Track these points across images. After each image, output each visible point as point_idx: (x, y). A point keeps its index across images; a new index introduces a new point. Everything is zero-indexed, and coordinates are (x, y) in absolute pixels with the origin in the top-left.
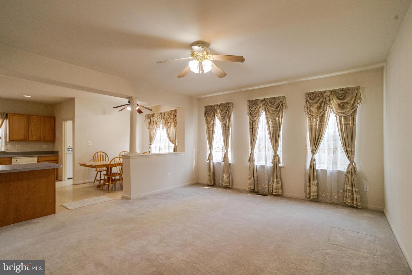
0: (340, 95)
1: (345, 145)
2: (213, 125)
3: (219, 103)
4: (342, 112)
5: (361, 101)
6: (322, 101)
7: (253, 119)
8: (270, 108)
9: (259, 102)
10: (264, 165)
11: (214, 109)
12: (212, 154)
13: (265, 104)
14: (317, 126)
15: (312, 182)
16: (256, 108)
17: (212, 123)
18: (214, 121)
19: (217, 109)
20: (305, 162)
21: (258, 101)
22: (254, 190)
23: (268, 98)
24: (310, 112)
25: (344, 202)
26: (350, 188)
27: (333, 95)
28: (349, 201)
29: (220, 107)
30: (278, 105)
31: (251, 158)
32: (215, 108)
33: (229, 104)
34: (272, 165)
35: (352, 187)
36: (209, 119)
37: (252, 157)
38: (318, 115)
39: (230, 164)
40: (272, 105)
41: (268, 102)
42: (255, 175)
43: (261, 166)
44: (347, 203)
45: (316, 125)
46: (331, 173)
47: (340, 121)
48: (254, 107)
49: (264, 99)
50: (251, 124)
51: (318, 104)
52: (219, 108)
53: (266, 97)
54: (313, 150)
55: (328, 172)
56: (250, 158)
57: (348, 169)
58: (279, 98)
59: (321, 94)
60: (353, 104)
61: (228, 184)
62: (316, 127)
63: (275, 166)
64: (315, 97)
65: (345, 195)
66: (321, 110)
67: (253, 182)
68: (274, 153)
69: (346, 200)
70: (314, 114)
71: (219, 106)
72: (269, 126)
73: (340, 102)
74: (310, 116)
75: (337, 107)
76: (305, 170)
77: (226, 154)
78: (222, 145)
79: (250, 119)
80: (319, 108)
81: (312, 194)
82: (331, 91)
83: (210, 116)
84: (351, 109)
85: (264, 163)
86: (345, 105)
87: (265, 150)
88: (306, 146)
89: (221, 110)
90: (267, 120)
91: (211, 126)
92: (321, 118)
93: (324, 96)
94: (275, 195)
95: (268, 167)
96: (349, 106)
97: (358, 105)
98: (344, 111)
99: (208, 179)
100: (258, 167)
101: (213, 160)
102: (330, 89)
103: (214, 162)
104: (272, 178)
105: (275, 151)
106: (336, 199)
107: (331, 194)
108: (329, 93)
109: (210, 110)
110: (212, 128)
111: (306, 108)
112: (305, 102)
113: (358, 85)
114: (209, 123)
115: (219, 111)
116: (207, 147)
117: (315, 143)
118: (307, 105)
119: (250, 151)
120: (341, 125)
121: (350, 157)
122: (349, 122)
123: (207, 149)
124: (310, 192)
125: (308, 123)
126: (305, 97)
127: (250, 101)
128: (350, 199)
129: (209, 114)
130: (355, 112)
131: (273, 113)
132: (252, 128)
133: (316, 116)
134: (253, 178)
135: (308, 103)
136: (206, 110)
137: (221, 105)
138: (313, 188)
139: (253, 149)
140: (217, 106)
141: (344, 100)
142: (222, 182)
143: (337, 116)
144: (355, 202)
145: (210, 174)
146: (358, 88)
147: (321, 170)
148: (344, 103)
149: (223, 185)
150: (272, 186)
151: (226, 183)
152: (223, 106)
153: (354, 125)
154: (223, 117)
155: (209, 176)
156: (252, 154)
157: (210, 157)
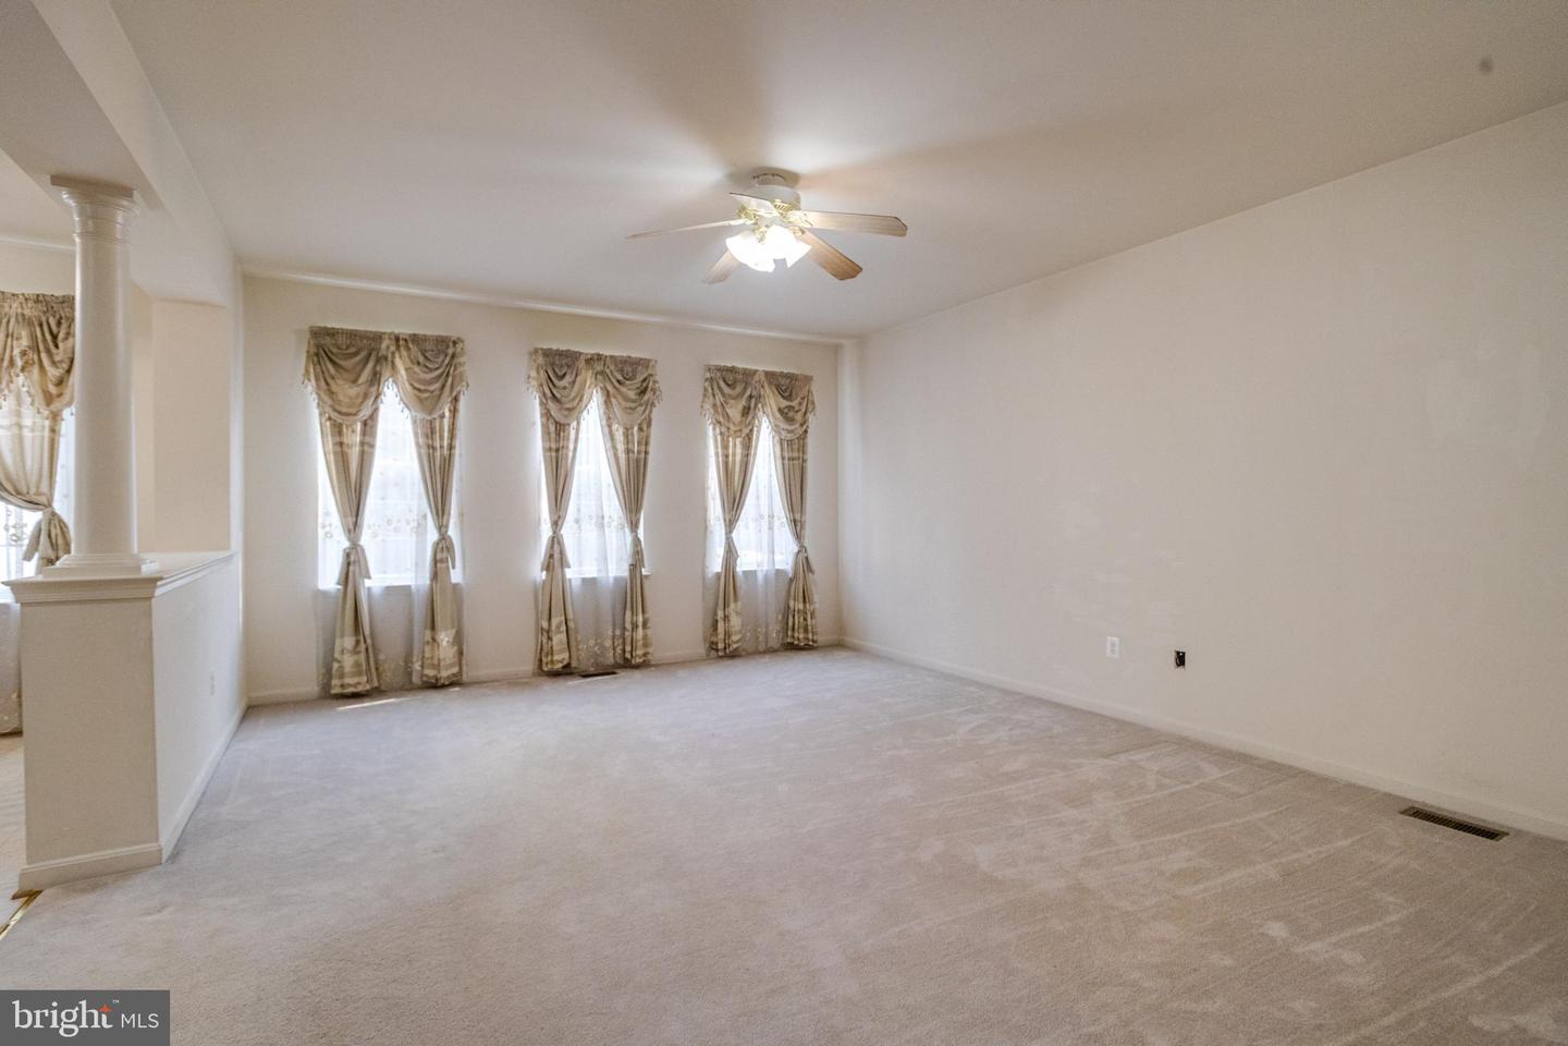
0: (783, 388)
1: (791, 508)
2: (369, 425)
3: (404, 330)
4: (790, 428)
5: (814, 408)
6: (751, 397)
7: (566, 416)
8: (623, 389)
9: (581, 364)
10: (595, 575)
11: (373, 349)
12: (363, 550)
13: (602, 373)
14: (738, 458)
15: (732, 606)
16: (574, 382)
17: (365, 412)
18: (377, 397)
19: (393, 353)
20: (704, 556)
21: (577, 358)
22: (568, 666)
23: (612, 354)
24: (722, 419)
25: (789, 640)
26: (801, 606)
27: (770, 383)
28: (801, 636)
29: (408, 349)
30: (644, 385)
31: (557, 556)
32: (384, 346)
33: (455, 343)
34: (626, 574)
35: (804, 601)
36: (346, 391)
37: (562, 553)
38: (740, 430)
39: (455, 586)
40: (627, 382)
41: (612, 367)
42: (570, 616)
43: (584, 580)
44: (796, 642)
45: (734, 455)
46: (766, 577)
47: (782, 449)
48: (568, 379)
49: (599, 357)
50: (553, 435)
51: (743, 402)
52: (404, 353)
53: (607, 352)
54: (730, 520)
55: (760, 576)
56: (551, 556)
57: (796, 563)
58: (645, 363)
59: (748, 375)
60: (805, 413)
61: (456, 669)
62: (734, 462)
63: (638, 576)
64: (735, 381)
65: (790, 624)
66: (749, 418)
67: (565, 639)
68: (629, 538)
69: (793, 637)
70: (731, 426)
71: (401, 342)
72: (614, 448)
73: (785, 403)
74: (724, 429)
75: (778, 415)
76: (704, 579)
77: (443, 549)
78: (415, 512)
79: (547, 414)
80: (746, 411)
82: (769, 375)
83: (355, 381)
84: (802, 425)
85: (594, 568)
86: (791, 414)
87: (601, 526)
88: (705, 510)
89: (419, 363)
90: (610, 426)
91: (359, 427)
92: (749, 437)
93: (754, 382)
94: (637, 667)
95: (611, 581)
96: (799, 417)
97: (810, 417)
98: (793, 427)
99: (348, 669)
100: (576, 584)
101: (369, 578)
102: (761, 368)
103: (369, 589)
104: (628, 613)
105: (634, 526)
106: (775, 639)
107: (767, 627)
108: (763, 378)
109: (352, 350)
110: (364, 433)
111: (708, 406)
112: (705, 390)
113: (807, 373)
114: (344, 410)
115: (404, 363)
116: (320, 520)
117: (734, 503)
118: (714, 395)
119: (546, 531)
120: (783, 458)
121: (798, 536)
122: (795, 454)
123: (321, 532)
124: (727, 634)
125: (716, 447)
126: (708, 375)
127: (547, 353)
128: (801, 630)
129: (342, 367)
130: (806, 431)
131: (630, 408)
132: (557, 450)
133: (736, 432)
134: (563, 628)
135: (717, 391)
136: (318, 346)
137: (415, 338)
138: (735, 622)
139: (560, 523)
140: (394, 342)
141: (791, 401)
142: (422, 666)
143: (777, 438)
144: (810, 636)
145: (358, 642)
146: (808, 379)
147: (744, 572)
148: (790, 408)
149: (425, 679)
150: (628, 641)
151: (451, 666)
152: (428, 346)
153: (804, 461)
154: (426, 395)
155: (355, 651)
156: (556, 540)
157: (353, 565)
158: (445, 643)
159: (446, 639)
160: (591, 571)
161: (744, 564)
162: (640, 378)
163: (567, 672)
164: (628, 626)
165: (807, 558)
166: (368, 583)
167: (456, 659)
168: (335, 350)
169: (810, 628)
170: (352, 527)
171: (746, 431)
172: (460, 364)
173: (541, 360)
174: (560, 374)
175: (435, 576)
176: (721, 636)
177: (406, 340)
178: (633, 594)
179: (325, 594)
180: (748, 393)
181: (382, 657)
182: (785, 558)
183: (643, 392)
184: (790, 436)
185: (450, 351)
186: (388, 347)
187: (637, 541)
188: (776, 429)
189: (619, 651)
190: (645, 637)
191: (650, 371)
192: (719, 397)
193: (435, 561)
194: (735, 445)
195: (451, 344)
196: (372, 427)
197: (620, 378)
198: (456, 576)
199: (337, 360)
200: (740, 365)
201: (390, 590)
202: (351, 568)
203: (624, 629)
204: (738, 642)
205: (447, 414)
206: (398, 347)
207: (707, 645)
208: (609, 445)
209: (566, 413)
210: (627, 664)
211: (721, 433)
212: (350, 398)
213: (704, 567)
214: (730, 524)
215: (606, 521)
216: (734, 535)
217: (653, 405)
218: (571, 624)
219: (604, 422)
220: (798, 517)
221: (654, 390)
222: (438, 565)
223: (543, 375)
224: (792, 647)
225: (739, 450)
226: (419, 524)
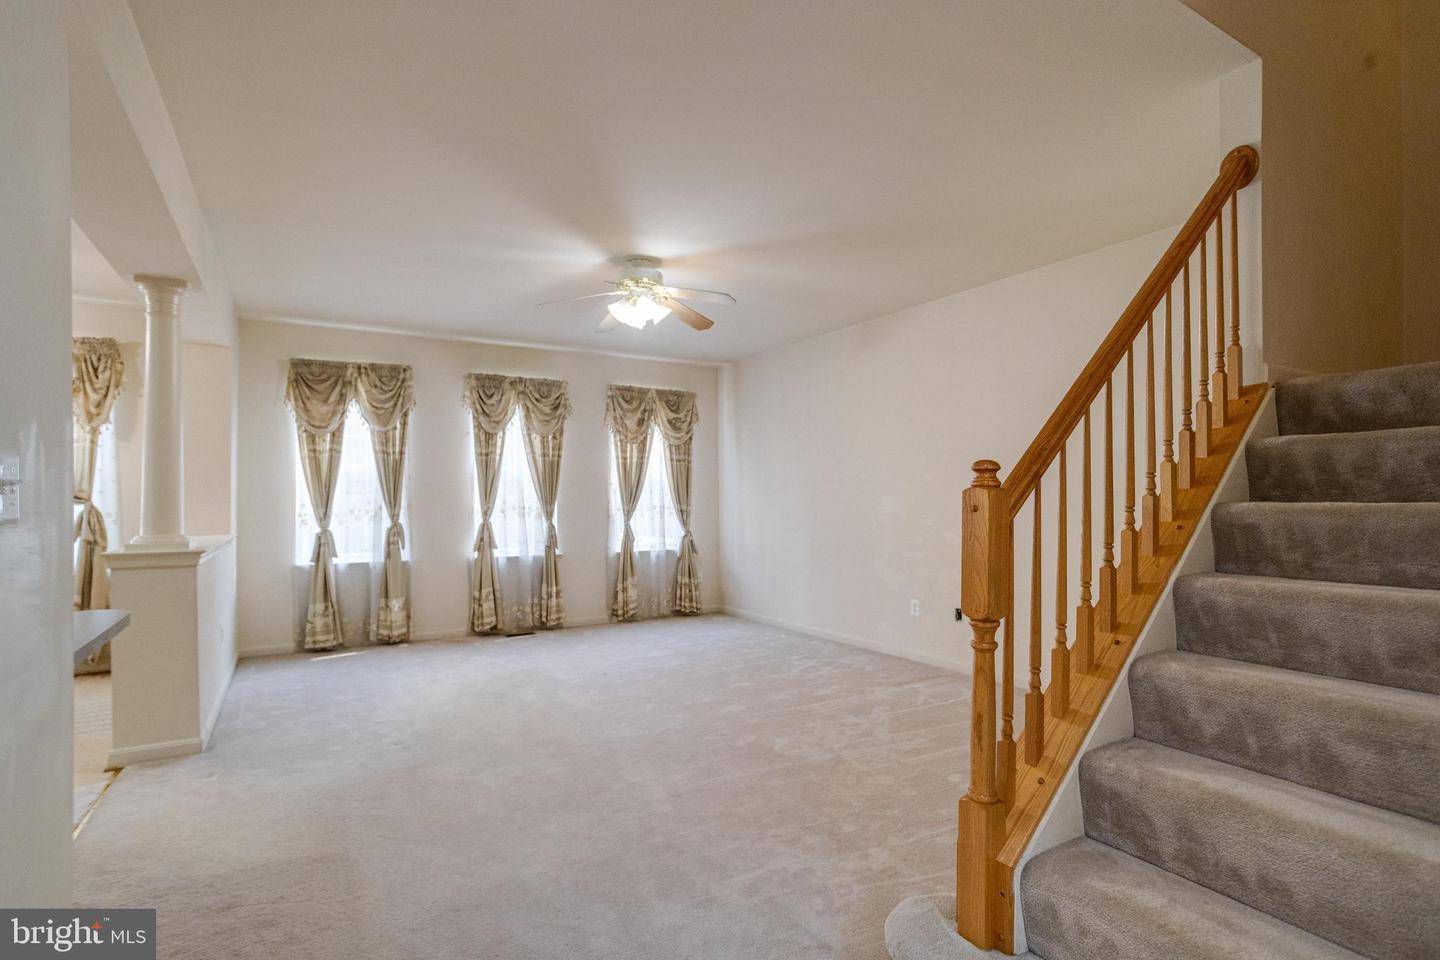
0: (672, 403)
1: (679, 501)
2: (337, 436)
3: (365, 361)
4: (677, 436)
5: (697, 420)
6: (645, 411)
7: (494, 428)
8: (538, 405)
9: (506, 385)
10: (517, 555)
11: (340, 376)
12: (331, 535)
13: (523, 393)
14: (635, 460)
15: (630, 580)
16: (500, 400)
17: (334, 426)
18: (343, 414)
19: (356, 379)
20: (607, 539)
21: (502, 381)
22: (495, 628)
23: (531, 377)
24: (621, 429)
25: (677, 608)
26: (687, 580)
27: (661, 400)
28: (687, 605)
29: (368, 375)
30: (557, 402)
31: (486, 539)
32: (348, 373)
33: (405, 370)
34: (542, 553)
35: (690, 577)
36: (319, 409)
37: (491, 537)
38: (636, 438)
39: (405, 562)
40: (543, 400)
41: (531, 388)
42: (497, 587)
43: (508, 558)
44: (683, 610)
45: (631, 457)
46: (658, 556)
47: (671, 453)
48: (496, 398)
49: (521, 380)
50: (483, 443)
51: (638, 415)
52: (364, 378)
53: (526, 376)
54: (628, 511)
55: (653, 556)
56: (482, 539)
57: (683, 545)
58: (557, 384)
59: (643, 392)
60: (690, 424)
61: (404, 630)
62: (631, 462)
63: (552, 555)
64: (632, 398)
65: (678, 595)
66: (644, 427)
67: (493, 606)
68: (545, 524)
69: (681, 605)
70: (629, 435)
71: (363, 370)
72: (533, 452)
73: (672, 415)
74: (623, 437)
75: (667, 425)
76: (607, 557)
77: (395, 532)
78: (373, 505)
79: (478, 426)
80: (641, 422)
81: (632, 606)
82: (660, 393)
83: (325, 401)
84: (687, 433)
85: (518, 549)
86: (678, 424)
87: (522, 515)
88: (608, 502)
89: (376, 386)
90: (529, 435)
91: (328, 437)
92: (643, 443)
93: (647, 399)
94: (551, 629)
95: (530, 559)
96: (685, 427)
97: (695, 427)
98: (679, 435)
99: (319, 629)
100: (502, 562)
101: (336, 556)
102: (653, 387)
103: (336, 565)
104: (544, 585)
105: (549, 515)
106: (665, 608)
107: (659, 598)
108: (655, 396)
109: (324, 376)
110: (332, 442)
111: (609, 418)
112: (608, 405)
113: (693, 391)
114: (317, 424)
115: (364, 387)
116: (297, 512)
117: (631, 496)
118: (615, 410)
119: (478, 519)
120: (672, 460)
121: (685, 523)
122: (682, 457)
123: (298, 520)
124: (626, 603)
125: (617, 451)
126: (610, 393)
127: (478, 378)
128: (687, 600)
129: (317, 392)
130: (691, 438)
131: (546, 421)
132: (487, 455)
133: (632, 439)
134: (492, 596)
135: (617, 406)
136: (297, 374)
137: (374, 367)
138: (632, 593)
139: (489, 513)
140: (356, 370)
141: (678, 413)
142: (378, 627)
143: (667, 443)
144: (694, 605)
145: (327, 608)
146: (692, 396)
147: (640, 552)
148: (677, 419)
149: (380, 637)
150: (544, 607)
151: (399, 627)
152: (384, 373)
153: (689, 462)
154: (382, 411)
155: (325, 615)
156: (486, 527)
157: (323, 546)
158: (396, 609)
159: (397, 605)
160: (514, 552)
161: (639, 546)
162: (554, 397)
163: (494, 632)
164: (545, 596)
165: (692, 541)
166: (335, 561)
167: (405, 622)
168: (310, 377)
169: (694, 598)
170: (322, 516)
171: (642, 438)
172: (409, 386)
173: (473, 383)
174: (489, 394)
175: (388, 556)
176: (621, 604)
177: (366, 368)
178: (548, 570)
179: (300, 569)
180: (642, 408)
181: (345, 619)
182: (674, 541)
183: (556, 408)
184: (677, 442)
185: (401, 376)
186: (352, 375)
187: (551, 527)
188: (666, 436)
189: (537, 615)
190: (558, 605)
191: (562, 391)
192: (619, 411)
193: (389, 544)
194: (632, 450)
195: (402, 371)
196: (339, 437)
197: (538, 396)
198: (405, 555)
199: (310, 384)
200: (636, 385)
201: (352, 566)
202: (322, 549)
203: (541, 598)
204: (634, 609)
205: (398, 426)
206: (360, 374)
207: (610, 612)
208: (529, 450)
209: (493, 425)
210: (543, 627)
211: (621, 441)
212: (323, 415)
213: (607, 548)
214: (628, 514)
215: (527, 511)
216: (631, 522)
217: (564, 417)
218: (498, 594)
219: (525, 432)
220: (684, 507)
221: (565, 406)
222: (392, 546)
223: (475, 395)
224: (679, 614)
225: (635, 454)
226: (376, 515)
